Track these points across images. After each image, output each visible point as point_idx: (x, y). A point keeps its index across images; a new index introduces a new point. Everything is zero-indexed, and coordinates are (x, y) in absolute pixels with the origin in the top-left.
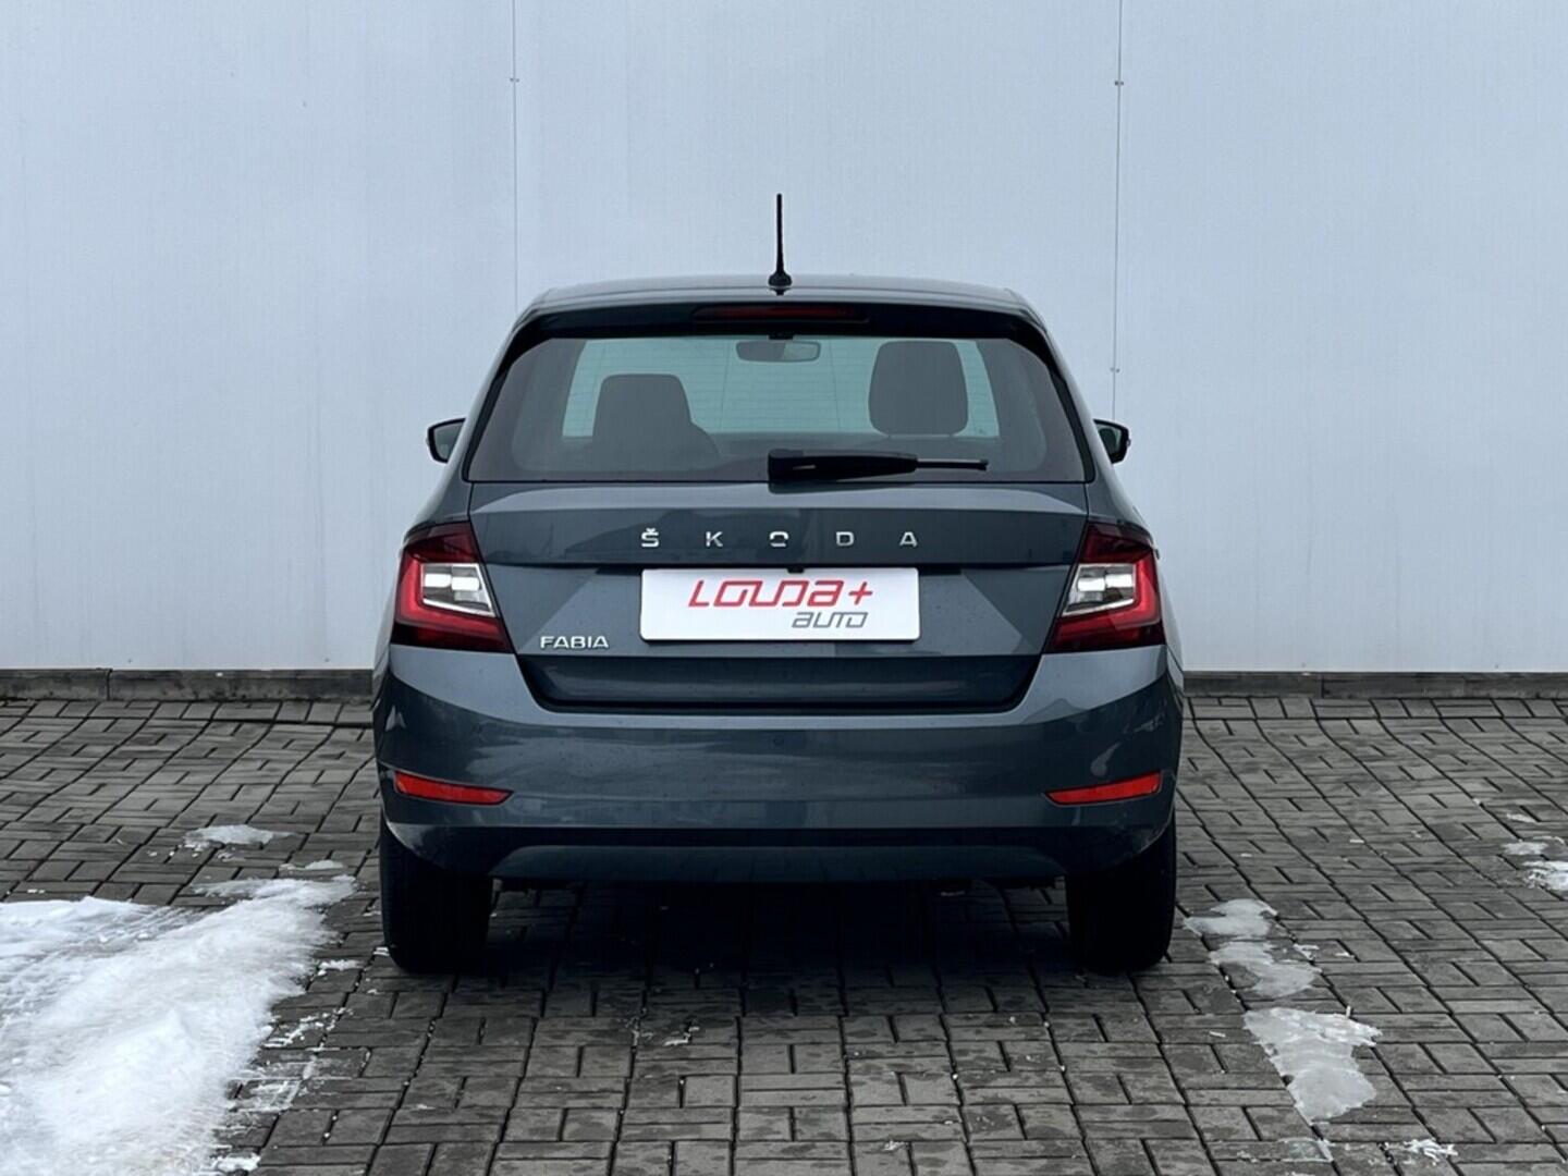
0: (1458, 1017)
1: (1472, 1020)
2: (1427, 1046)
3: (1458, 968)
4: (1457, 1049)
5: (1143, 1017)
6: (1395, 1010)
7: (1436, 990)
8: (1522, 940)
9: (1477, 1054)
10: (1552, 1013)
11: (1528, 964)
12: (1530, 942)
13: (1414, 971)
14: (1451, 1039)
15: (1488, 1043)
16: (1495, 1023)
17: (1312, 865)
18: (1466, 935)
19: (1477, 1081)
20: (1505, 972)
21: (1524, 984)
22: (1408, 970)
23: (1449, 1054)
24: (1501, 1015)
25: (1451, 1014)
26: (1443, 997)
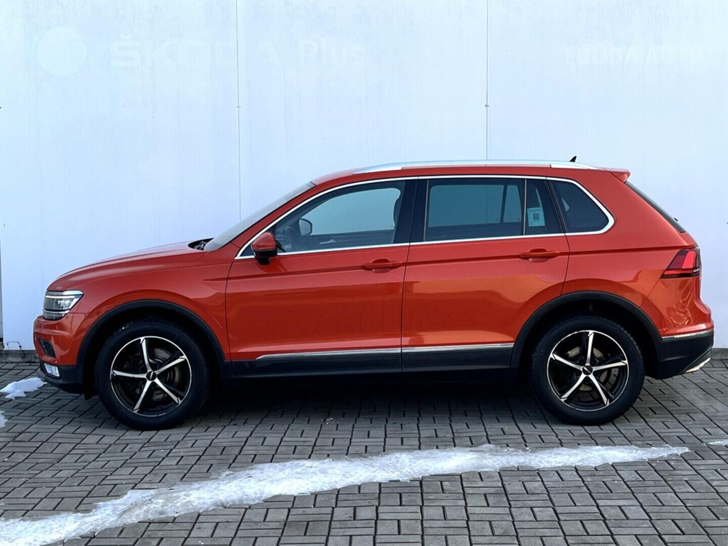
0: (600, 508)
1: (606, 510)
2: (584, 522)
3: (606, 484)
4: (596, 523)
5: (464, 507)
6: (573, 504)
7: (593, 495)
8: (636, 471)
9: (604, 525)
10: (642, 506)
11: (636, 482)
12: (639, 472)
13: (586, 485)
14: (594, 518)
15: (611, 520)
16: (616, 510)
17: (555, 434)
18: (613, 469)
19: (601, 539)
20: (625, 486)
21: (633, 493)
22: (583, 485)
23: (592, 525)
24: (620, 507)
25: (598, 507)
26: (596, 498)
